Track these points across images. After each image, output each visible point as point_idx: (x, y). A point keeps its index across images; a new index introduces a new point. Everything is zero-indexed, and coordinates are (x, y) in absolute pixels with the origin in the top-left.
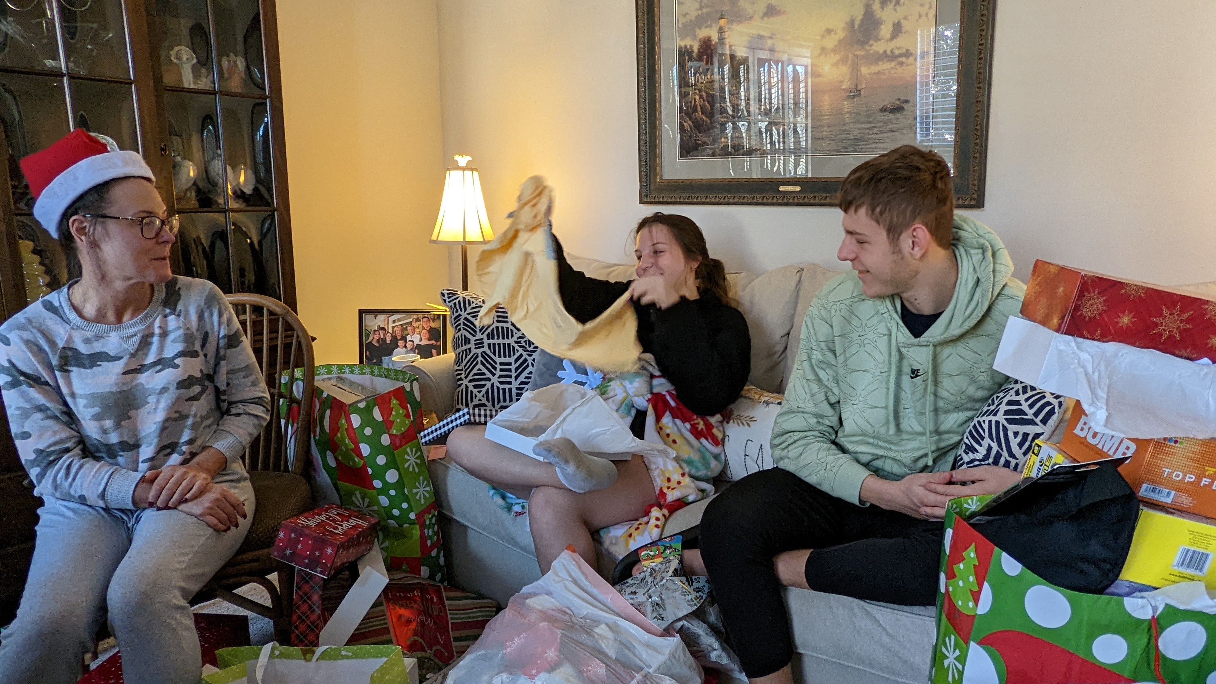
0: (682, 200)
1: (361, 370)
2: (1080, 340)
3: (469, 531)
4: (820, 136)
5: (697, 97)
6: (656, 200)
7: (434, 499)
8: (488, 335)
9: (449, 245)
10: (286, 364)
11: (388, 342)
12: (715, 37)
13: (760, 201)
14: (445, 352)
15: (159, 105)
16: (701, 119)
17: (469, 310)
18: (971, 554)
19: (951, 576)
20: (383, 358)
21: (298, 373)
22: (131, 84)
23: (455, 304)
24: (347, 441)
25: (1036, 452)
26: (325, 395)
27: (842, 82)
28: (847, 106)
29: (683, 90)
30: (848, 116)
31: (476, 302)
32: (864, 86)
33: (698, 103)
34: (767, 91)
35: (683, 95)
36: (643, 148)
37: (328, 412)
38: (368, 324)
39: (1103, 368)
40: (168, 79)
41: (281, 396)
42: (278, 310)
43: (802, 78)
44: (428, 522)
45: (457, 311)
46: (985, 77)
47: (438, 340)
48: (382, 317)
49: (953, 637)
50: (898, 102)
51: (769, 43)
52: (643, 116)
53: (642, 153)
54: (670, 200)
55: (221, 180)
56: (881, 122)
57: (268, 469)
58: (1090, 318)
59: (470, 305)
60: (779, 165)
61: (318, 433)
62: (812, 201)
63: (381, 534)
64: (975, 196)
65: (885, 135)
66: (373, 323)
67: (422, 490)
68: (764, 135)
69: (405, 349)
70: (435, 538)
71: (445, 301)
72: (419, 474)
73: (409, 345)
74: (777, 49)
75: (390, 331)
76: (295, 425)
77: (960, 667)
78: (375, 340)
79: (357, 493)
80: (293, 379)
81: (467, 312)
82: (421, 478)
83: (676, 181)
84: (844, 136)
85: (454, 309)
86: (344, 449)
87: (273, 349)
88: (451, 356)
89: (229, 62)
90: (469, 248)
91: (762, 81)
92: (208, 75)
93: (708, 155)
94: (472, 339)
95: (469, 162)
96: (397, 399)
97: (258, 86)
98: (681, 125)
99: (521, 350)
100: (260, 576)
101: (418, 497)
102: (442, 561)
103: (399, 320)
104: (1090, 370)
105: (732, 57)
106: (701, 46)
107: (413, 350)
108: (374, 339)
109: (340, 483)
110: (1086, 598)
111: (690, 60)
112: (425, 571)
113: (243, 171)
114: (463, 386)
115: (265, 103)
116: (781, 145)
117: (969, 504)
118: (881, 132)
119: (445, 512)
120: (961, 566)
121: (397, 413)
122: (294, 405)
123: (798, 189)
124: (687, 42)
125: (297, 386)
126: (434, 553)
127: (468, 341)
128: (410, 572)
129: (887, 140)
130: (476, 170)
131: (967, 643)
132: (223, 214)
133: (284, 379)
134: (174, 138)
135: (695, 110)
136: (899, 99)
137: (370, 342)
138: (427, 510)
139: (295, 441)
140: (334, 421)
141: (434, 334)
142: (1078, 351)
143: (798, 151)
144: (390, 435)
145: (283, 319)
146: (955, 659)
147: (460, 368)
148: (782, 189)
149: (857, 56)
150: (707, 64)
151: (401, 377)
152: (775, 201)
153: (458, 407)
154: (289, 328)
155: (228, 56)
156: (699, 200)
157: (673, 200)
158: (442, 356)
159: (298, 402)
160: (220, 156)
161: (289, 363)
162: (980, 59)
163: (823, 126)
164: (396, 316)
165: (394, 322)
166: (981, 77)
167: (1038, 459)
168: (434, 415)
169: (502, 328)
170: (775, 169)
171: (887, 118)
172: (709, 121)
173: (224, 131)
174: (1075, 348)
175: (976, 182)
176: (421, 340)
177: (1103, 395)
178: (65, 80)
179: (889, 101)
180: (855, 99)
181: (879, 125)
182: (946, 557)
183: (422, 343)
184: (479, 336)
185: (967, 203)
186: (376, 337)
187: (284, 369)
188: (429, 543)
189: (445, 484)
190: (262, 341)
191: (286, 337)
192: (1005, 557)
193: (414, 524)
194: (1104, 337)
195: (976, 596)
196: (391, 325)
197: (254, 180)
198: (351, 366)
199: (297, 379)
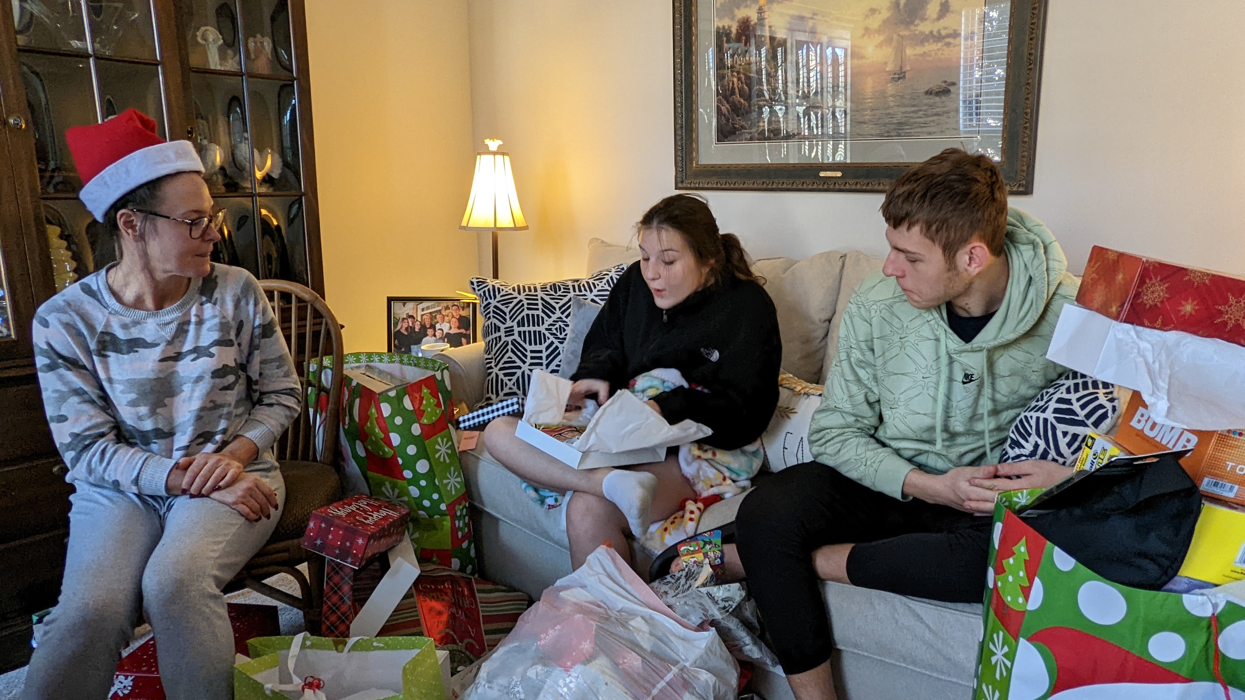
0: (719, 186)
1: (391, 358)
2: (1140, 328)
3: (501, 522)
4: (861, 120)
5: (735, 80)
6: (692, 185)
7: (464, 490)
8: (518, 323)
9: (479, 231)
10: (315, 352)
11: (417, 330)
12: (754, 18)
13: (800, 187)
14: (475, 341)
15: (186, 85)
16: (739, 102)
17: (498, 298)
18: (1021, 548)
19: (1000, 570)
20: (412, 347)
21: (327, 361)
22: (157, 65)
23: (484, 292)
24: (377, 430)
25: (1089, 444)
26: (354, 384)
27: (886, 63)
28: (891, 88)
29: (721, 72)
30: (891, 99)
31: (505, 290)
32: (908, 68)
33: (736, 86)
34: (805, 75)
35: (720, 78)
36: (679, 132)
37: (357, 401)
38: (398, 312)
39: (1164, 356)
40: (194, 61)
41: (310, 384)
42: (306, 296)
43: (841, 60)
44: (458, 513)
45: (486, 299)
46: (1036, 59)
47: (467, 329)
48: (410, 305)
49: (1001, 634)
50: (944, 85)
51: (810, 23)
52: (679, 99)
53: (678, 138)
54: (706, 186)
55: (248, 165)
56: (926, 105)
57: (297, 459)
58: (1151, 306)
59: (499, 292)
60: (817, 151)
61: (347, 422)
62: (853, 187)
63: (411, 525)
64: (1024, 182)
65: (931, 119)
66: (400, 310)
67: (452, 480)
68: (802, 120)
69: (434, 338)
70: (466, 530)
71: (474, 289)
72: (451, 464)
73: (438, 334)
74: (819, 30)
75: (419, 319)
76: (324, 415)
77: (1009, 664)
78: (404, 328)
79: (387, 483)
80: (321, 368)
81: (497, 300)
82: (452, 469)
83: (713, 166)
84: (887, 121)
85: (483, 297)
86: (374, 439)
87: (301, 337)
88: (481, 344)
89: (255, 43)
90: (500, 235)
91: (801, 65)
92: (235, 55)
93: (746, 139)
94: (502, 327)
95: (500, 146)
96: (428, 388)
97: (285, 68)
98: (719, 109)
99: (552, 338)
100: (289, 566)
101: (449, 488)
102: (473, 553)
103: (428, 308)
104: (1151, 360)
105: (772, 39)
106: (740, 27)
107: (442, 339)
108: (402, 327)
109: (370, 474)
110: (1142, 593)
111: (728, 41)
112: (456, 563)
113: (269, 156)
114: (494, 375)
115: (293, 85)
116: (820, 130)
117: (1018, 498)
118: (927, 116)
119: (476, 504)
120: (1011, 560)
121: (429, 402)
122: (323, 393)
123: (839, 174)
124: (725, 22)
125: (326, 374)
126: (465, 545)
127: (498, 329)
128: (439, 564)
129: (932, 124)
130: (507, 154)
131: (1016, 639)
132: (250, 199)
133: (313, 367)
134: (200, 121)
135: (733, 93)
136: (945, 82)
137: (399, 331)
138: (458, 501)
139: (324, 431)
140: (364, 409)
141: (463, 322)
142: (1137, 340)
143: (836, 137)
144: (421, 425)
145: (312, 305)
146: (1004, 655)
147: (490, 356)
148: (822, 174)
149: (902, 37)
150: (746, 45)
151: (430, 365)
152: (815, 186)
153: (488, 396)
154: (317, 315)
155: (255, 37)
156: (737, 186)
157: (710, 186)
158: (472, 345)
159: (327, 391)
160: (246, 139)
161: (317, 350)
162: (1031, 39)
163: (865, 110)
164: (425, 304)
165: (423, 310)
166: (1032, 58)
167: (1091, 452)
168: (464, 405)
169: (533, 315)
170: (813, 155)
171: (932, 101)
172: (747, 104)
173: (251, 113)
174: (1135, 337)
175: (1025, 168)
176: (451, 328)
177: (1164, 385)
178: (91, 60)
179: (935, 83)
180: (900, 82)
181: (925, 108)
182: (995, 553)
183: (452, 332)
184: (509, 323)
185: (1015, 189)
186: (405, 325)
187: (313, 357)
188: (460, 534)
189: (476, 477)
190: (290, 328)
191: (314, 324)
192: (1057, 551)
193: (446, 515)
194: (1165, 326)
195: (1026, 592)
196: (420, 313)
197: (281, 164)
198: (380, 354)
199: (325, 367)
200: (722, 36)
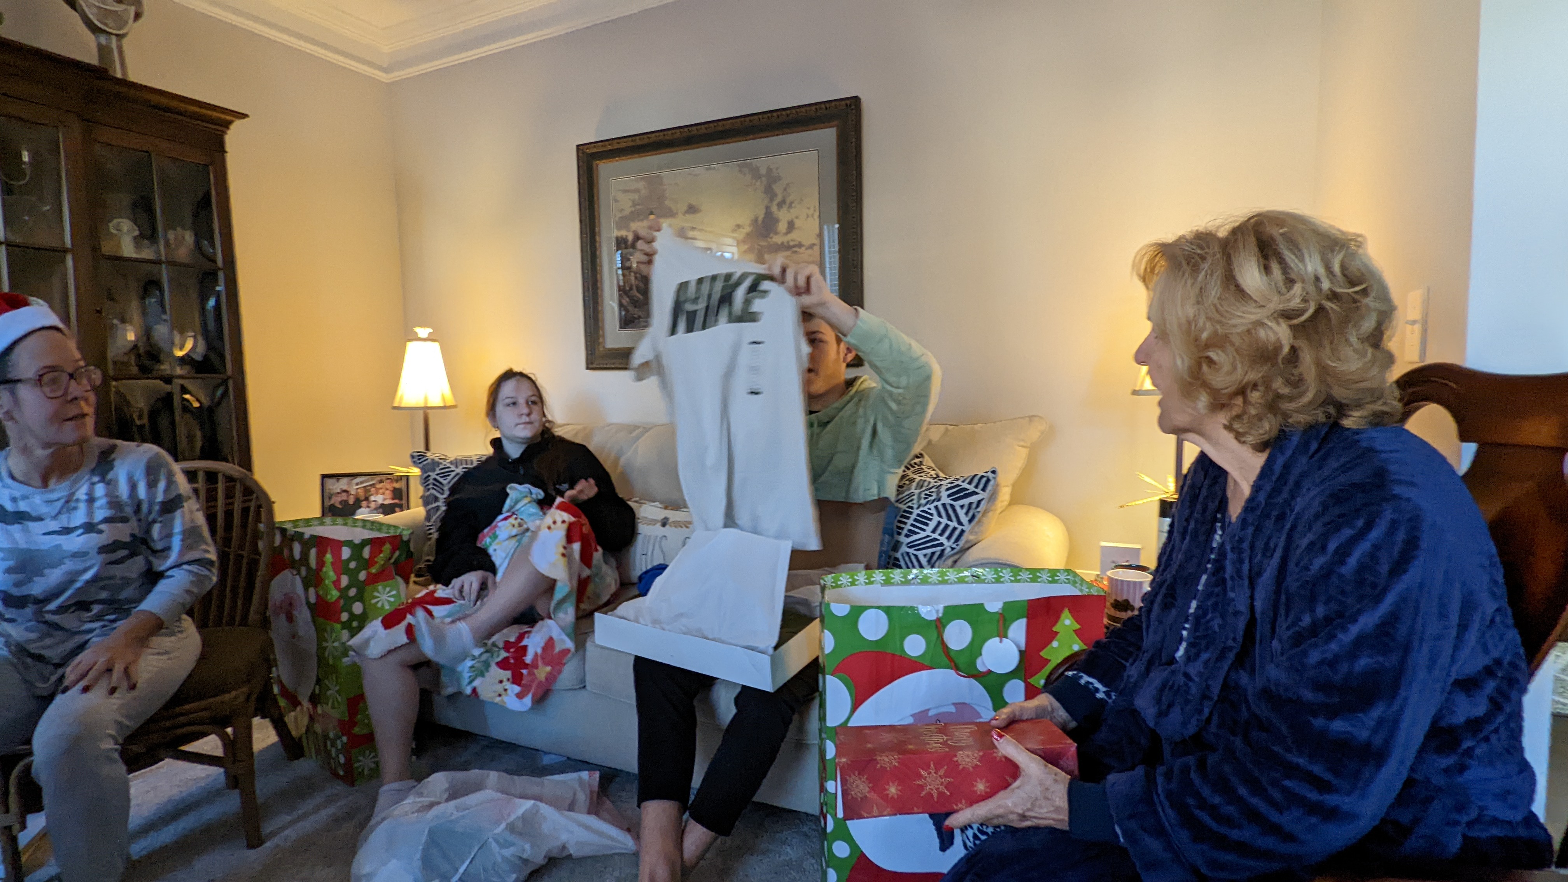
0: (622, 365)
6: (601, 366)
9: (411, 410)
11: (351, 503)
16: (637, 296)
31: (443, 463)
33: (633, 282)
36: (588, 322)
47: (401, 499)
52: (587, 294)
53: (587, 326)
54: (612, 366)
59: (437, 465)
73: (372, 504)
75: (353, 493)
78: (338, 502)
79: (328, 628)
83: (617, 349)
93: (643, 327)
95: (429, 333)
98: (620, 302)
107: (377, 509)
108: (336, 501)
111: (626, 247)
113: (191, 338)
124: (623, 233)
130: (437, 341)
135: (632, 289)
137: (333, 504)
141: (397, 493)
149: (761, 246)
157: (615, 365)
172: (641, 299)
176: (384, 499)
183: (386, 503)
186: (339, 499)
196: (354, 487)
197: (203, 347)
200: (621, 243)
